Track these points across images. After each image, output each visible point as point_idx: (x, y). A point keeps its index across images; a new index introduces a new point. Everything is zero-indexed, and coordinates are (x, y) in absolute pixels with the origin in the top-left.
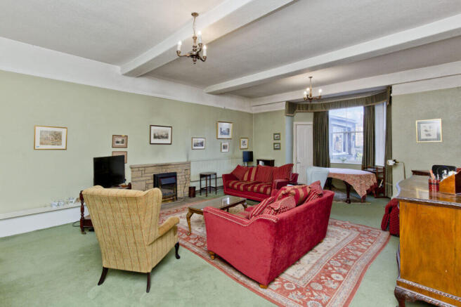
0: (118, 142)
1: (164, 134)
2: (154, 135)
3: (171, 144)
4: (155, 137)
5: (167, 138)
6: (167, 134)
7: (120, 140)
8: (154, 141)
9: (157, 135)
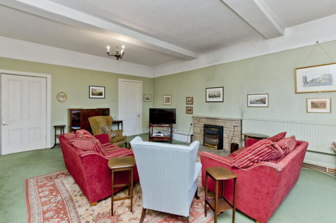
0: (189, 101)
1: (216, 94)
2: (209, 95)
3: (223, 102)
4: (210, 97)
5: (219, 96)
6: (220, 94)
7: (189, 100)
8: (208, 100)
9: (211, 95)
